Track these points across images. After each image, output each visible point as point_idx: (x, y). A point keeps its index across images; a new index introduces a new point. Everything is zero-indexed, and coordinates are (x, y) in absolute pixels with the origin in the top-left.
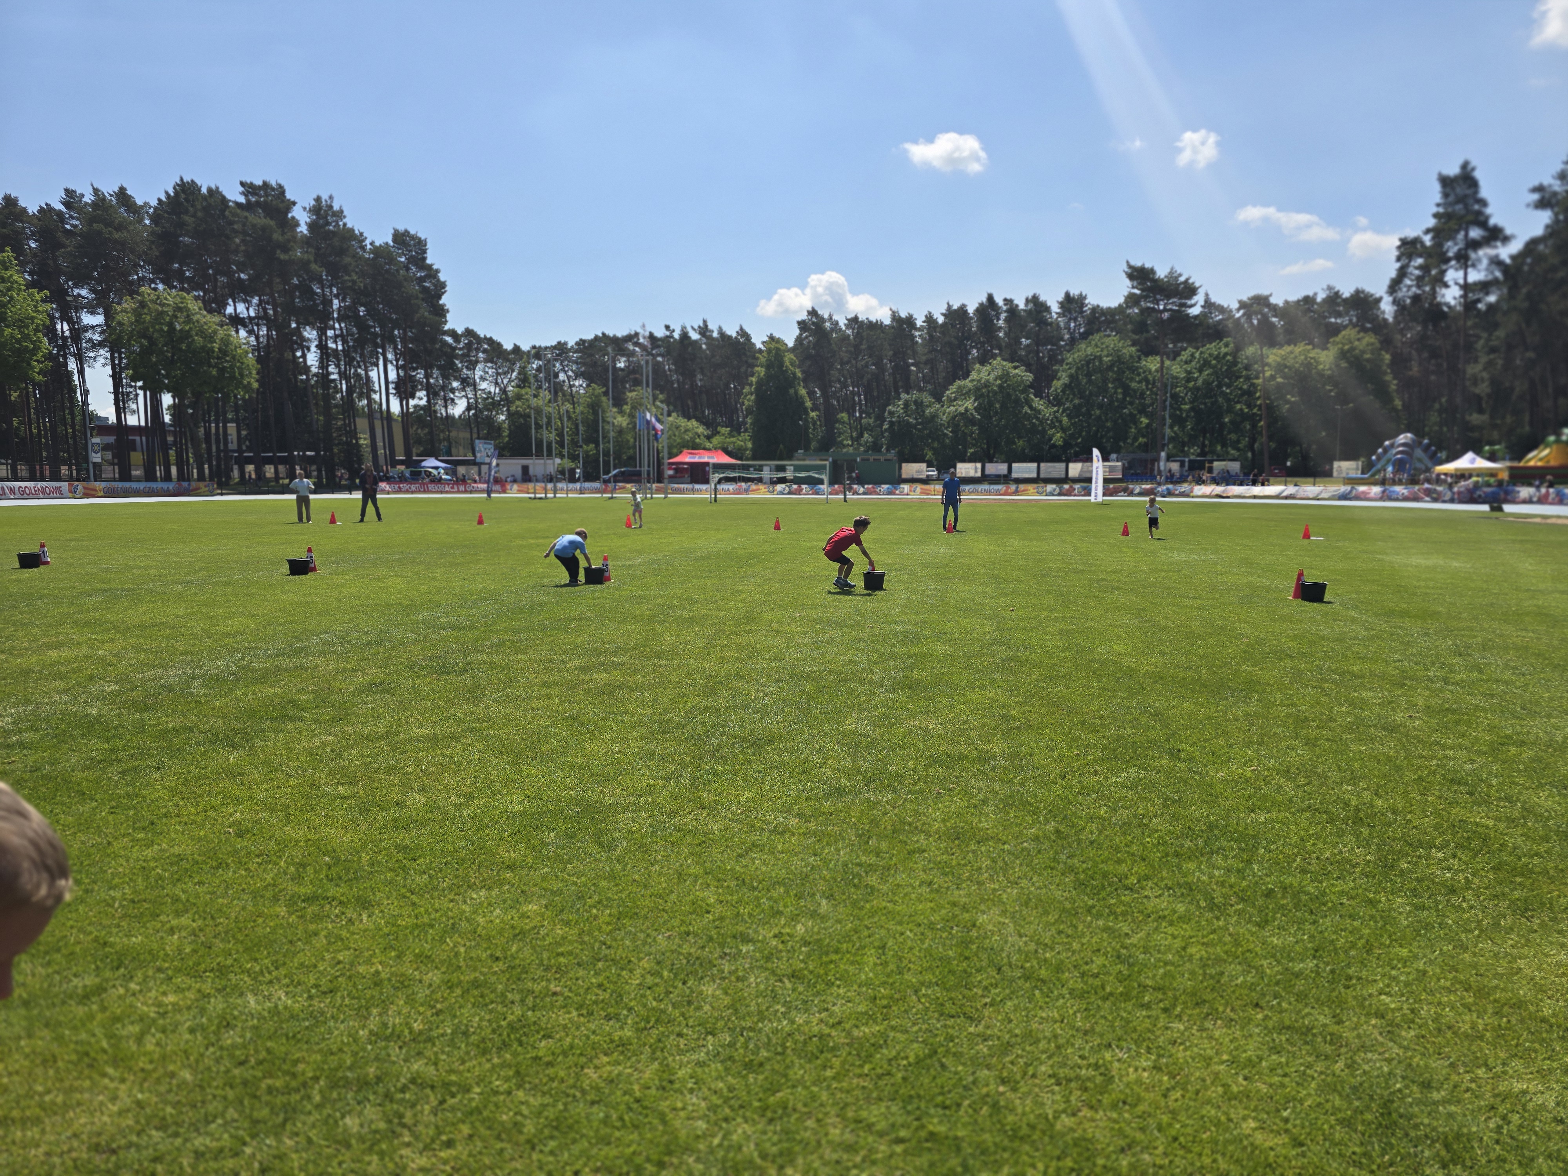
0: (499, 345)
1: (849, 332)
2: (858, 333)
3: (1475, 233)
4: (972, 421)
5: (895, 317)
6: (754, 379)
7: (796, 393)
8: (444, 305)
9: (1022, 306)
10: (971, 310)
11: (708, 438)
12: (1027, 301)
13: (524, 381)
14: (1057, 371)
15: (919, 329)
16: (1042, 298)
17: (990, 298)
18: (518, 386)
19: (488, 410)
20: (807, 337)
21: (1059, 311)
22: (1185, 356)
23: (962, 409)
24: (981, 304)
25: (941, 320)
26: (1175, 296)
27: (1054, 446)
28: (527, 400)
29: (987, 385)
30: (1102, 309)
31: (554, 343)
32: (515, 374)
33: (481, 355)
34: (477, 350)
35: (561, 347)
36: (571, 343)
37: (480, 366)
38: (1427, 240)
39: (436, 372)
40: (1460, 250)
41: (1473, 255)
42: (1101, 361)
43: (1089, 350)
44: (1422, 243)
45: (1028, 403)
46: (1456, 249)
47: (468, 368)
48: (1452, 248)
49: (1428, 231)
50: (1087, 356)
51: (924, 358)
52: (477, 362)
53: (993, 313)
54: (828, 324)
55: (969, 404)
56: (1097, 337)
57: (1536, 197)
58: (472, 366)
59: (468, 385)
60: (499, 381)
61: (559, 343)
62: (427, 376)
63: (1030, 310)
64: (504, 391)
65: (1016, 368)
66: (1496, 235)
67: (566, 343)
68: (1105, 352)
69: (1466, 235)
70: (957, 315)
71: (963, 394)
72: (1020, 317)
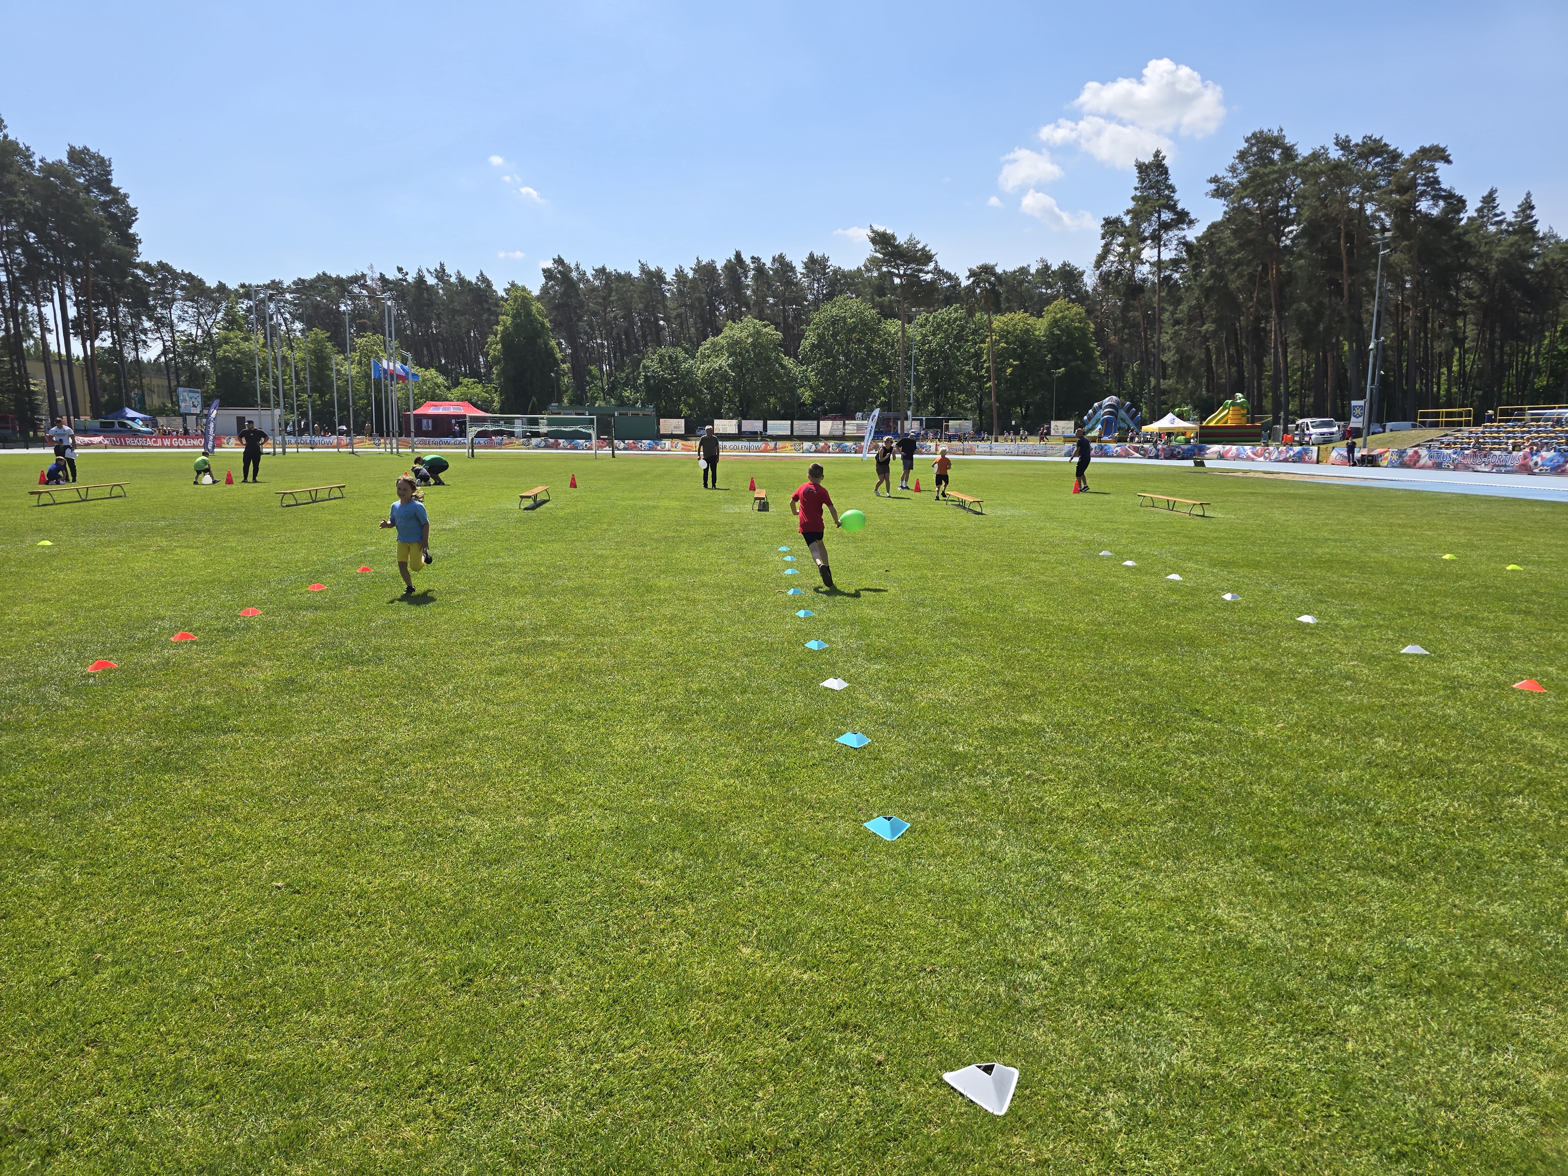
0: (201, 282)
1: (597, 283)
2: (606, 283)
3: (1166, 216)
4: (725, 377)
5: (643, 269)
6: (500, 328)
7: (546, 344)
8: (134, 235)
9: (768, 265)
10: (719, 267)
11: (448, 388)
12: (774, 259)
13: (232, 322)
14: (804, 331)
15: (669, 284)
16: (788, 259)
17: (738, 255)
18: (224, 328)
19: (189, 354)
20: (553, 286)
21: (803, 271)
22: (920, 319)
23: (716, 366)
24: (729, 261)
25: (691, 274)
26: (913, 262)
27: (804, 404)
28: (237, 344)
29: (737, 342)
30: (843, 271)
31: (267, 282)
32: (220, 315)
33: (178, 292)
34: (174, 286)
35: (275, 286)
36: (287, 282)
37: (177, 305)
38: (1127, 220)
39: (122, 310)
40: (1154, 230)
41: (1165, 237)
42: (845, 323)
43: (835, 311)
44: (1122, 222)
45: (778, 360)
46: (1151, 229)
47: (162, 306)
48: (1147, 229)
49: (1128, 212)
50: (832, 316)
51: (674, 313)
52: (174, 300)
53: (740, 270)
54: (574, 275)
55: (723, 361)
56: (840, 298)
57: (1213, 186)
58: (168, 304)
59: (163, 325)
60: (202, 321)
61: (273, 282)
62: (113, 313)
63: (777, 269)
64: (208, 333)
65: (765, 326)
66: (1182, 218)
67: (281, 282)
68: (848, 314)
69: (1159, 217)
70: (706, 271)
71: (716, 350)
72: (767, 275)
